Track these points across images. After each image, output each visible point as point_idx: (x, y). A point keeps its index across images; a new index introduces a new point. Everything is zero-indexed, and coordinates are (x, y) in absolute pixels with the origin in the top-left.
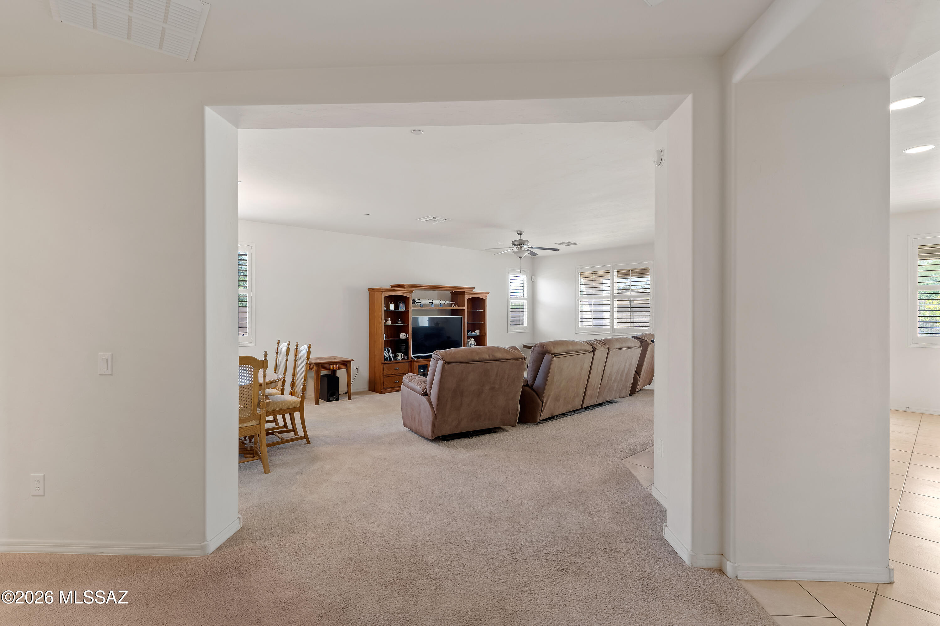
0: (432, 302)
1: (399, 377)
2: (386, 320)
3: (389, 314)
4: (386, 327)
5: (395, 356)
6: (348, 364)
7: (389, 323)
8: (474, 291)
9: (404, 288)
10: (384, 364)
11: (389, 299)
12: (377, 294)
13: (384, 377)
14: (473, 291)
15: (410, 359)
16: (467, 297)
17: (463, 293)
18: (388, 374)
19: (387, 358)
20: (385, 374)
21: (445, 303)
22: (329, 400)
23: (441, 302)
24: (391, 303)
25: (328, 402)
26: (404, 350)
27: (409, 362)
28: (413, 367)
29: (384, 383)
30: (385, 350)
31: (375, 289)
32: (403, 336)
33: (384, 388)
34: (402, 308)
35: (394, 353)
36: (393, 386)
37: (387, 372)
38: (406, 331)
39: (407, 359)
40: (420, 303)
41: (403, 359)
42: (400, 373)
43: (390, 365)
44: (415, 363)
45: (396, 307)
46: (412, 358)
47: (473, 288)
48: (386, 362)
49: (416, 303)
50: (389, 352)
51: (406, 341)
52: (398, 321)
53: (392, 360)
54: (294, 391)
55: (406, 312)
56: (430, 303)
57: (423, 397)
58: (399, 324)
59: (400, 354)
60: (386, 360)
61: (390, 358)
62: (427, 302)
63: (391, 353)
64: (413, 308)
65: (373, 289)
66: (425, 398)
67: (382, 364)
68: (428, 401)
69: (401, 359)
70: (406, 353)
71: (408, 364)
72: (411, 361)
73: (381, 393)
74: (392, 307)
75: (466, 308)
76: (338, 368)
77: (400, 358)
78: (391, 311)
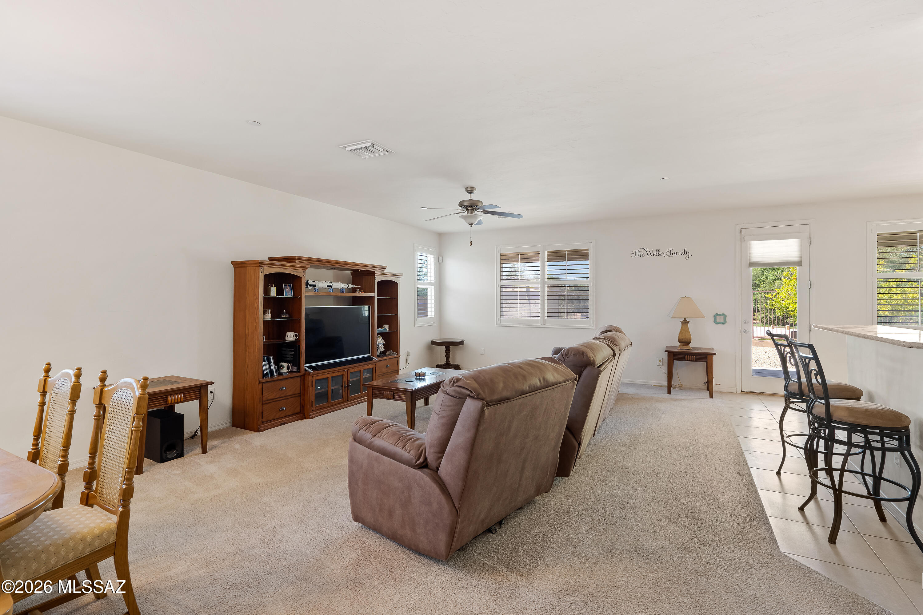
0: (331, 285)
1: (285, 401)
2: (265, 313)
3: (269, 302)
4: (266, 322)
5: (279, 368)
6: (202, 391)
7: (269, 316)
8: (386, 271)
9: (295, 262)
10: (263, 383)
11: (270, 279)
12: (250, 271)
13: (263, 404)
14: (384, 271)
15: (303, 372)
16: (378, 278)
17: (372, 273)
18: (269, 398)
19: (267, 372)
20: (264, 399)
21: (348, 287)
22: (162, 460)
23: (343, 286)
24: (272, 286)
25: (161, 463)
26: (292, 358)
27: (301, 376)
28: (308, 384)
29: (263, 413)
30: (264, 361)
31: (247, 262)
32: (290, 336)
33: (263, 422)
34: (288, 294)
35: (277, 363)
36: (277, 417)
37: (268, 395)
38: (296, 330)
39: (298, 371)
40: (315, 286)
41: (291, 372)
42: (287, 395)
43: (273, 383)
44: (310, 377)
45: (280, 291)
46: (305, 369)
47: (384, 268)
48: (266, 380)
49: (309, 286)
50: (269, 362)
51: (295, 344)
52: (283, 314)
53: (275, 375)
54: (96, 491)
55: (297, 299)
56: (328, 286)
57: (419, 473)
58: (284, 318)
59: (285, 365)
60: (265, 375)
61: (271, 372)
62: (325, 285)
63: (272, 364)
64: (307, 294)
65: (242, 263)
66: (427, 475)
67: (260, 383)
68: (435, 483)
69: (287, 372)
70: (296, 362)
71: (299, 379)
72: (304, 375)
73: (258, 431)
74: (273, 291)
75: (375, 295)
76: (182, 400)
77: (285, 370)
78: (274, 298)
